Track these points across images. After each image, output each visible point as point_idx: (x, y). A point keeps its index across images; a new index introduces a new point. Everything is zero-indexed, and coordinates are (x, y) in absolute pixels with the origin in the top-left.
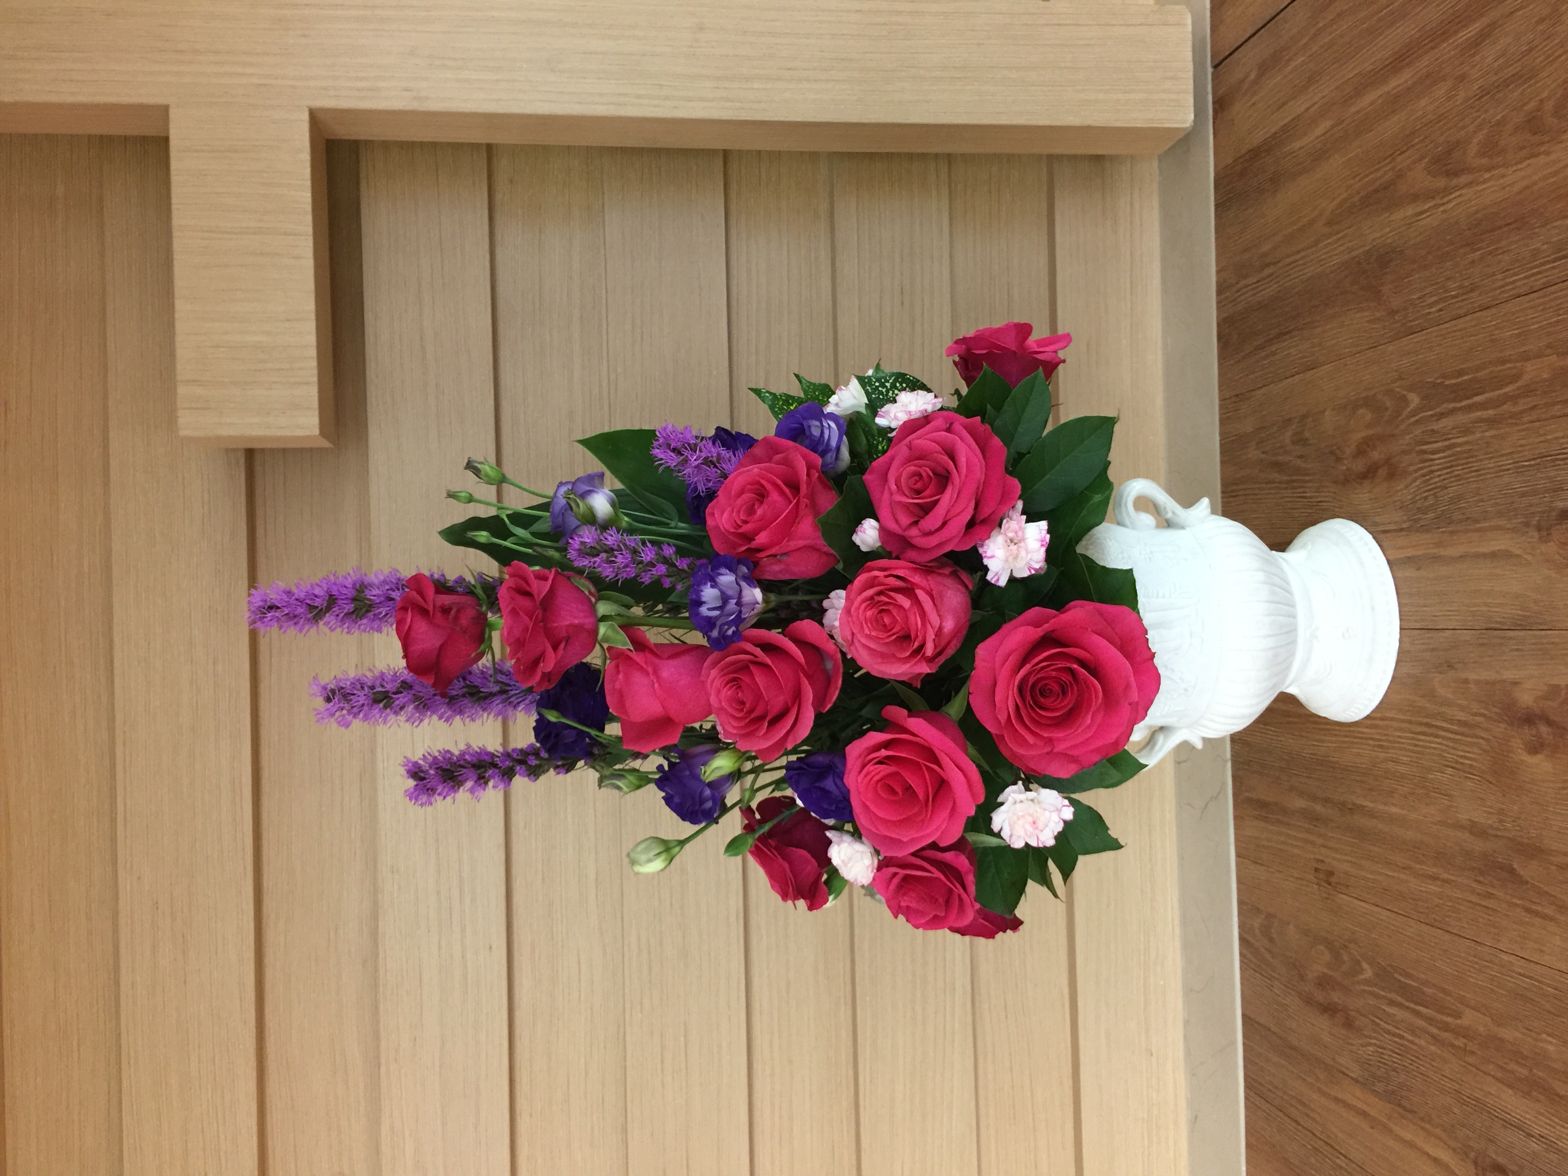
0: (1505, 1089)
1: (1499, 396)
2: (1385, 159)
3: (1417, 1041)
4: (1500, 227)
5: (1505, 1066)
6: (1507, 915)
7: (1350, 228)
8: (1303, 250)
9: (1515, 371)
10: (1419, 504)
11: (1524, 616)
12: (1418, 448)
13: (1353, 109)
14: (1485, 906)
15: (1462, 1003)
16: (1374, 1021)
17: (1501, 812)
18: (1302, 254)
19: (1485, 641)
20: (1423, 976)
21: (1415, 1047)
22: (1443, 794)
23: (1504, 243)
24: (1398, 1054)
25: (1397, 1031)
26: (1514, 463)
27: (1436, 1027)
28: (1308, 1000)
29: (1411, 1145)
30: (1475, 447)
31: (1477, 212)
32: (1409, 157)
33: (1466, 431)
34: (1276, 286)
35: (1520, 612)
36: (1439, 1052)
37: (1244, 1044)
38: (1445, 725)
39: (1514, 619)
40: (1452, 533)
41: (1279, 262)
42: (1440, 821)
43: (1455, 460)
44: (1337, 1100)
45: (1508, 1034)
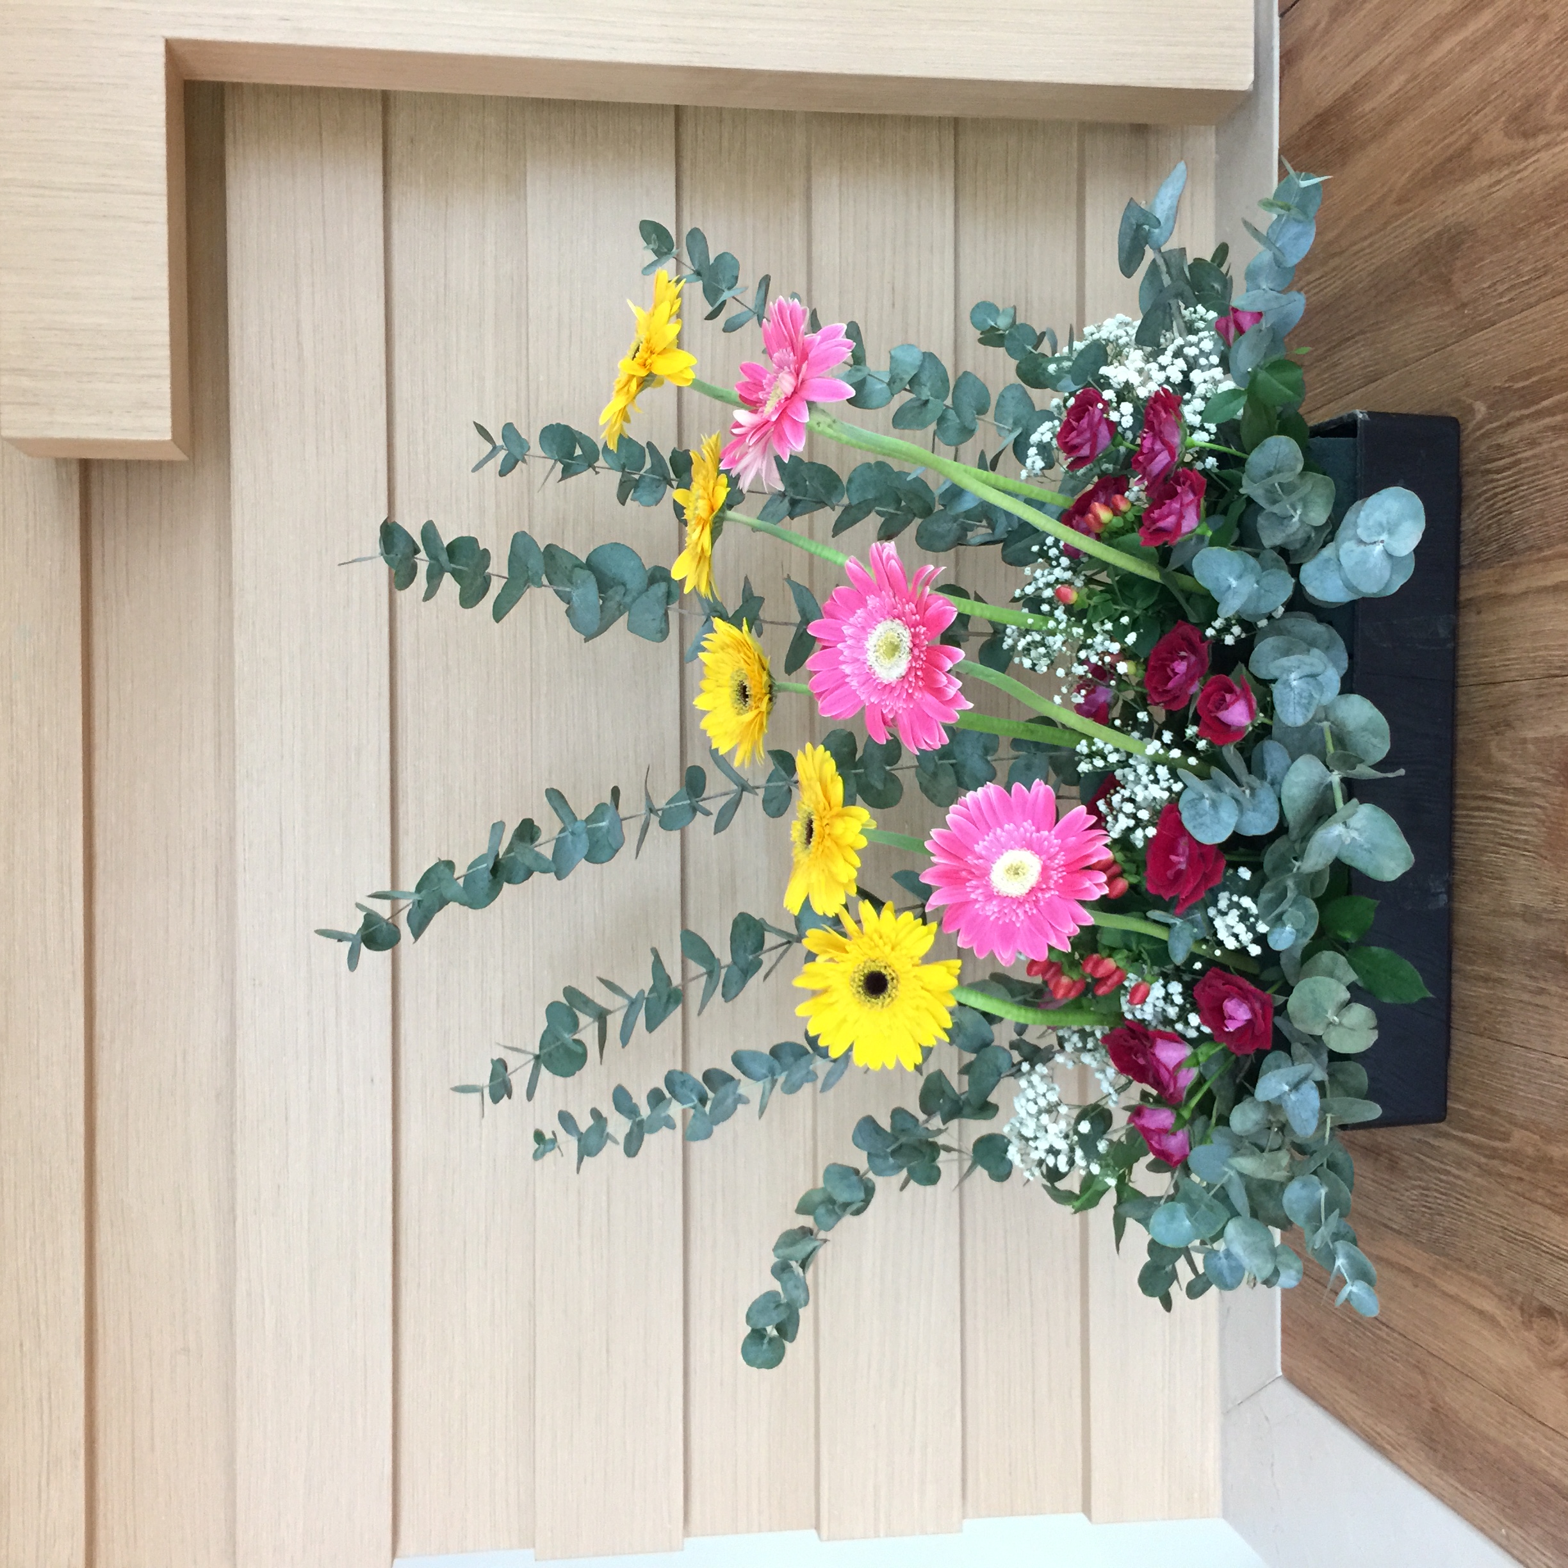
0: (1554, 1217)
2: (1462, 119)
3: (1463, 1175)
5: (1553, 1189)
6: (1558, 1012)
7: (1421, 205)
8: (1371, 235)
10: (1480, 536)
12: (1483, 467)
13: (1430, 60)
14: (1537, 1005)
15: (1510, 1123)
16: (1418, 1158)
17: (1556, 891)
18: (1370, 240)
19: (1545, 691)
21: (1460, 1182)
22: (1497, 879)
24: (1445, 1194)
25: (1443, 1166)
27: (1485, 1156)
29: (1455, 1299)
30: (1543, 461)
31: (1554, 179)
32: (1486, 116)
33: (1533, 443)
34: (1340, 282)
36: (1485, 1183)
38: (1500, 795)
40: (1515, 566)
41: (1342, 252)
42: (1494, 911)
43: (1521, 479)
45: (1556, 1151)
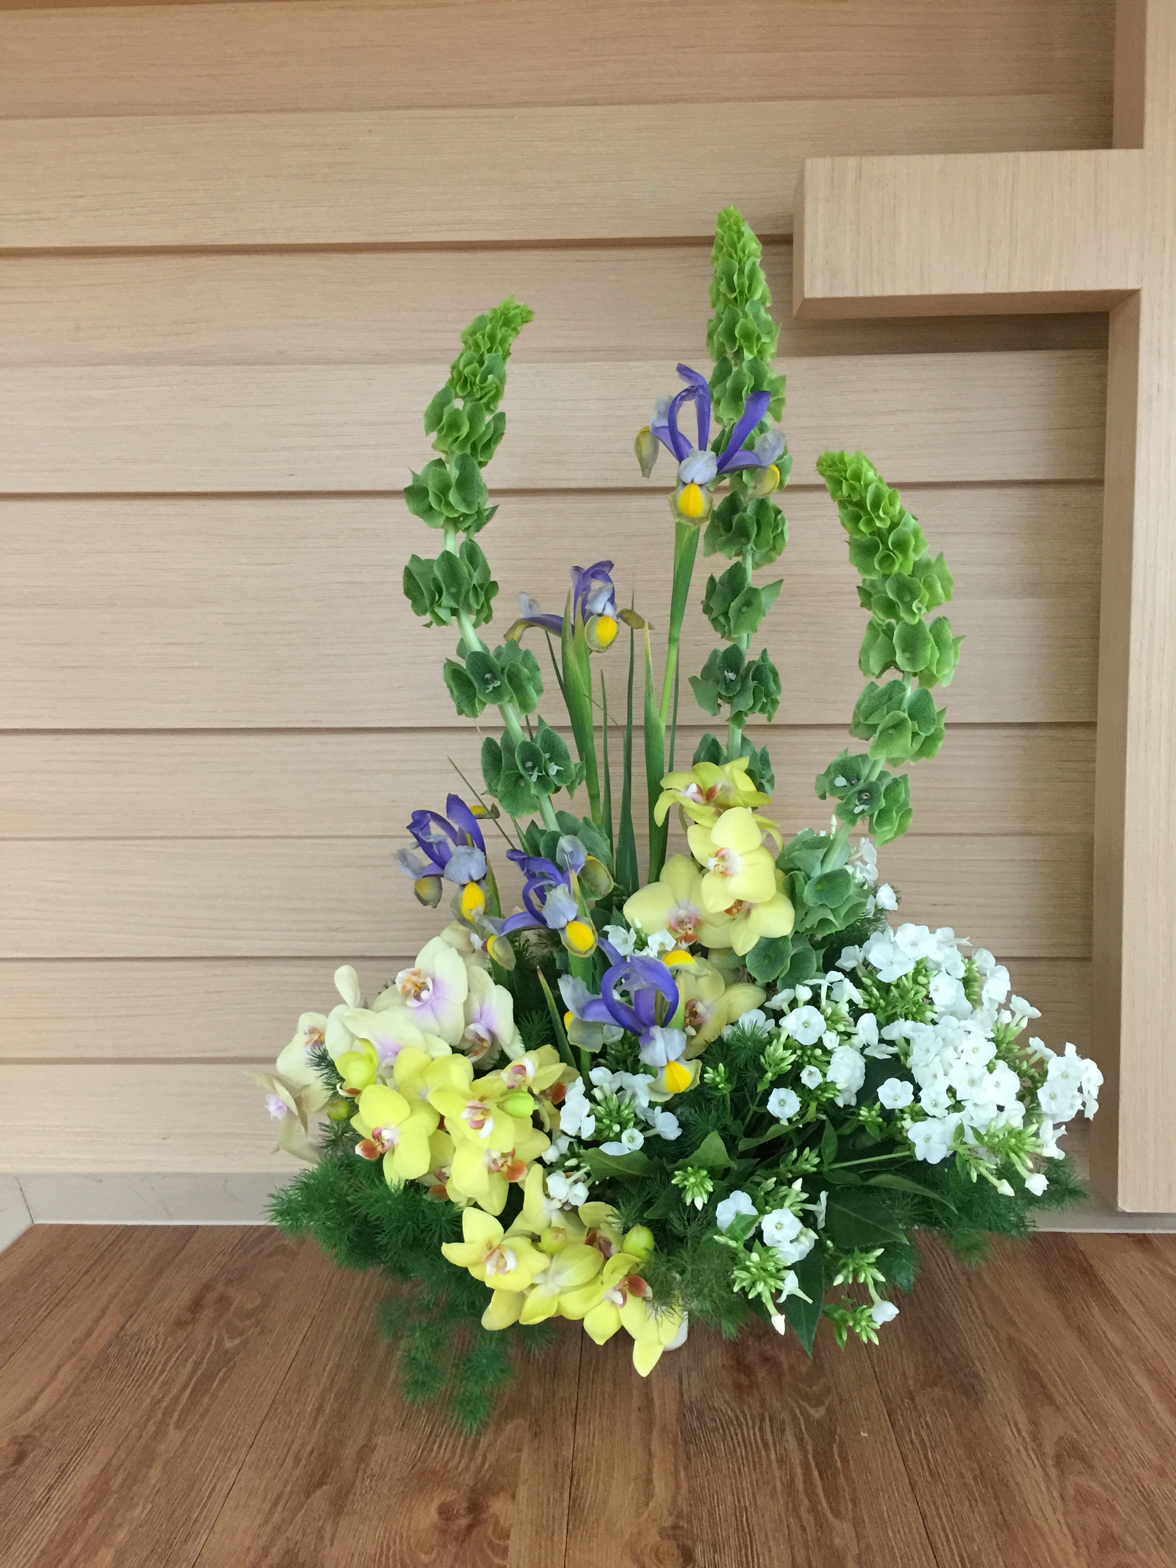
0: (99, 1469)
1: (818, 1496)
2: (1077, 1396)
3: (156, 1386)
4: (999, 1505)
5: (123, 1468)
6: (276, 1477)
7: (1005, 1359)
9: (844, 1512)
10: (706, 1412)
11: (584, 1508)
12: (766, 1415)
13: (1134, 1368)
14: (286, 1458)
15: (191, 1430)
16: (179, 1347)
17: (382, 1476)
18: (978, 1312)
19: (560, 1470)
20: (221, 1394)
21: (150, 1384)
22: (404, 1423)
23: (982, 1509)
24: (145, 1368)
25: (168, 1369)
26: (746, 1507)
27: (168, 1406)
28: (207, 1287)
29: (53, 1377)
30: (764, 1470)
31: (1017, 1484)
32: (1079, 1420)
33: (782, 1461)
35: (588, 1504)
36: (143, 1406)
37: (169, 1226)
39: (581, 1498)
40: (675, 1444)
43: (752, 1449)
44: (104, 1311)
45: (156, 1471)
